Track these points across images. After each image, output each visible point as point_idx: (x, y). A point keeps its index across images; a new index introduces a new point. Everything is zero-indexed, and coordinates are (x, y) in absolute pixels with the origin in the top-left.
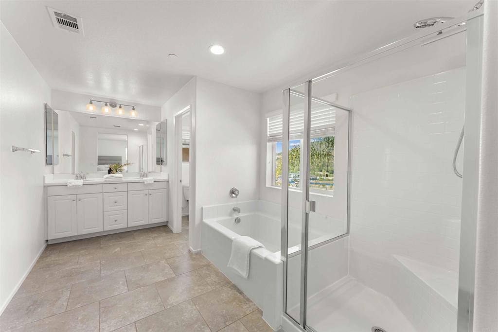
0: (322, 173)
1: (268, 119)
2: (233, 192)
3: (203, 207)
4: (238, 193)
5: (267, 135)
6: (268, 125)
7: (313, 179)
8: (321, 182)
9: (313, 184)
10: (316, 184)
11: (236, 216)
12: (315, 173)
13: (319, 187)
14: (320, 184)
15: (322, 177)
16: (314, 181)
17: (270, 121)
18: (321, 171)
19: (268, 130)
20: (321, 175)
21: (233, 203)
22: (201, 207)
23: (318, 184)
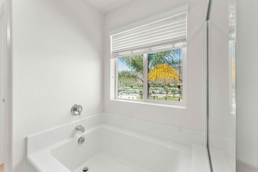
0: (127, 87)
1: (111, 37)
2: (75, 109)
3: (28, 137)
4: (81, 110)
5: (110, 51)
6: (111, 43)
7: (123, 91)
8: (127, 92)
9: (123, 93)
10: (124, 93)
11: (79, 135)
12: (124, 87)
13: (126, 95)
14: (127, 93)
15: (127, 89)
16: (124, 92)
17: (113, 39)
18: (127, 86)
19: (111, 48)
20: (127, 88)
21: (76, 121)
22: (25, 137)
23: (125, 93)
